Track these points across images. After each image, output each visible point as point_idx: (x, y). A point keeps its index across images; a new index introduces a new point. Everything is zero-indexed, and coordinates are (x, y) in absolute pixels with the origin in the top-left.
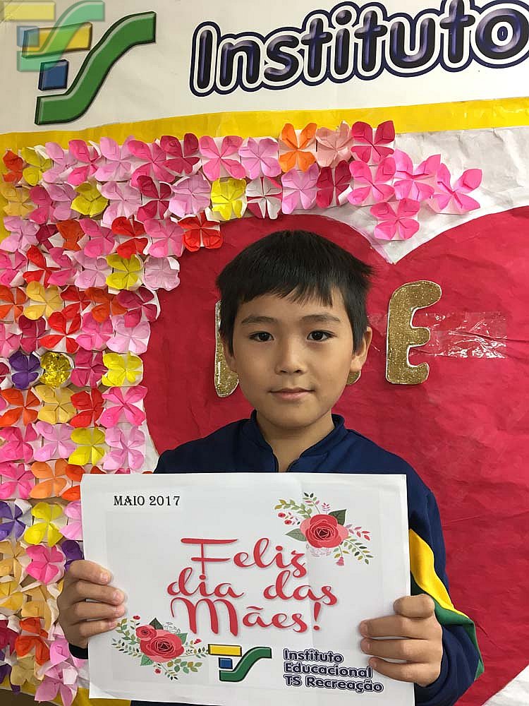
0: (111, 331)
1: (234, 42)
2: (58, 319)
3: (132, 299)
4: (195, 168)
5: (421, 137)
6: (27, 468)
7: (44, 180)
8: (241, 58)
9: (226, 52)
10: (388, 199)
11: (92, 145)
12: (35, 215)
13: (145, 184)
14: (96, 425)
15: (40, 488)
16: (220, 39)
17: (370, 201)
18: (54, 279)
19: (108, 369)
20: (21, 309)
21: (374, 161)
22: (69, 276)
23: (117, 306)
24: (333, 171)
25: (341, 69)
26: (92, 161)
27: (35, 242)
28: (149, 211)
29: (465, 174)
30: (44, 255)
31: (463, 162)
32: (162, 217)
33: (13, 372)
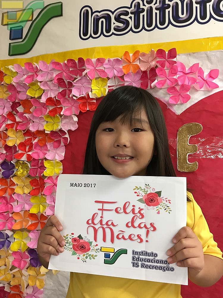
0: (47, 150)
1: (99, 14)
2: (22, 145)
3: (56, 135)
4: (84, 73)
5: (189, 55)
6: (10, 215)
7: (14, 81)
8: (102, 22)
9: (95, 19)
10: (174, 85)
11: (35, 64)
12: (10, 97)
13: (60, 82)
14: (42, 194)
15: (17, 224)
16: (92, 13)
17: (166, 86)
18: (20, 127)
19: (46, 168)
20: (5, 141)
21: (167, 67)
22: (27, 126)
23: (50, 138)
24: (148, 72)
25: (149, 25)
26: (35, 72)
27: (10, 110)
28: (63, 94)
29: (211, 72)
30: (15, 116)
31: (209, 67)
32: (69, 97)
33: (3, 171)
